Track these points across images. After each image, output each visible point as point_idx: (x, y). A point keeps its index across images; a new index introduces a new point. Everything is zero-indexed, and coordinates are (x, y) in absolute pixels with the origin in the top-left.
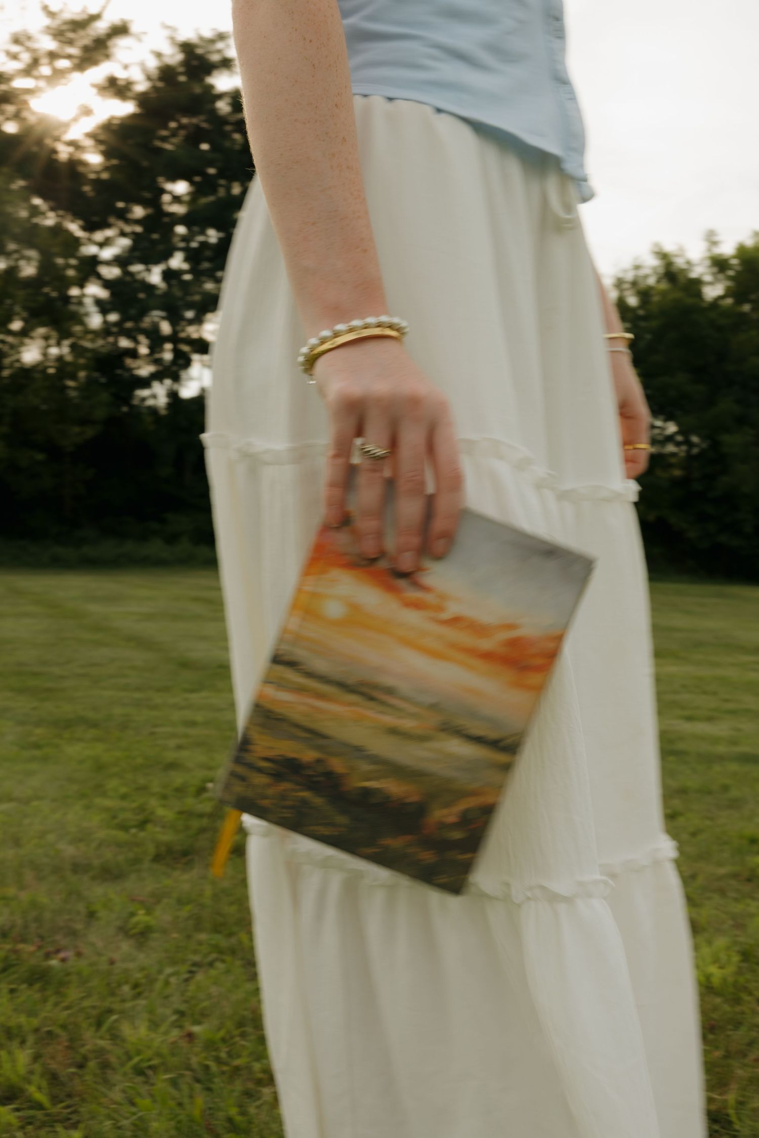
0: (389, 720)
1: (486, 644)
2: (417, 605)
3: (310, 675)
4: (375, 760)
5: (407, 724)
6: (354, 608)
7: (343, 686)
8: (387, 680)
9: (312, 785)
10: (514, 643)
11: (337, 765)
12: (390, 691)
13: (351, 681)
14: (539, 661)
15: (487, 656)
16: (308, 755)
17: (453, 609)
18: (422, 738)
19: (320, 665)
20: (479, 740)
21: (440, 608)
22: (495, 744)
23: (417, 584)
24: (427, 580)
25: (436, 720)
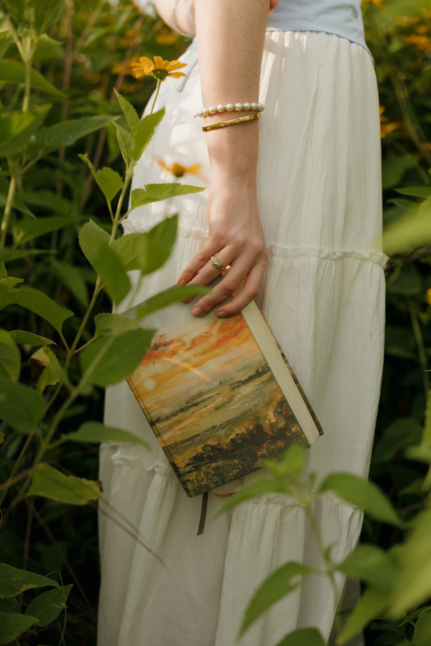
0: (212, 405)
1: (213, 340)
2: (174, 353)
3: (167, 418)
4: (222, 426)
5: (219, 400)
6: (155, 376)
7: (182, 410)
8: (195, 392)
9: (212, 459)
10: (222, 329)
11: (212, 442)
12: (200, 394)
13: (184, 405)
14: (238, 326)
15: (218, 344)
16: (199, 449)
17: (188, 340)
18: (230, 400)
19: (167, 411)
20: (250, 379)
21: (184, 344)
22: (258, 374)
23: (166, 344)
24: (168, 339)
25: (227, 388)
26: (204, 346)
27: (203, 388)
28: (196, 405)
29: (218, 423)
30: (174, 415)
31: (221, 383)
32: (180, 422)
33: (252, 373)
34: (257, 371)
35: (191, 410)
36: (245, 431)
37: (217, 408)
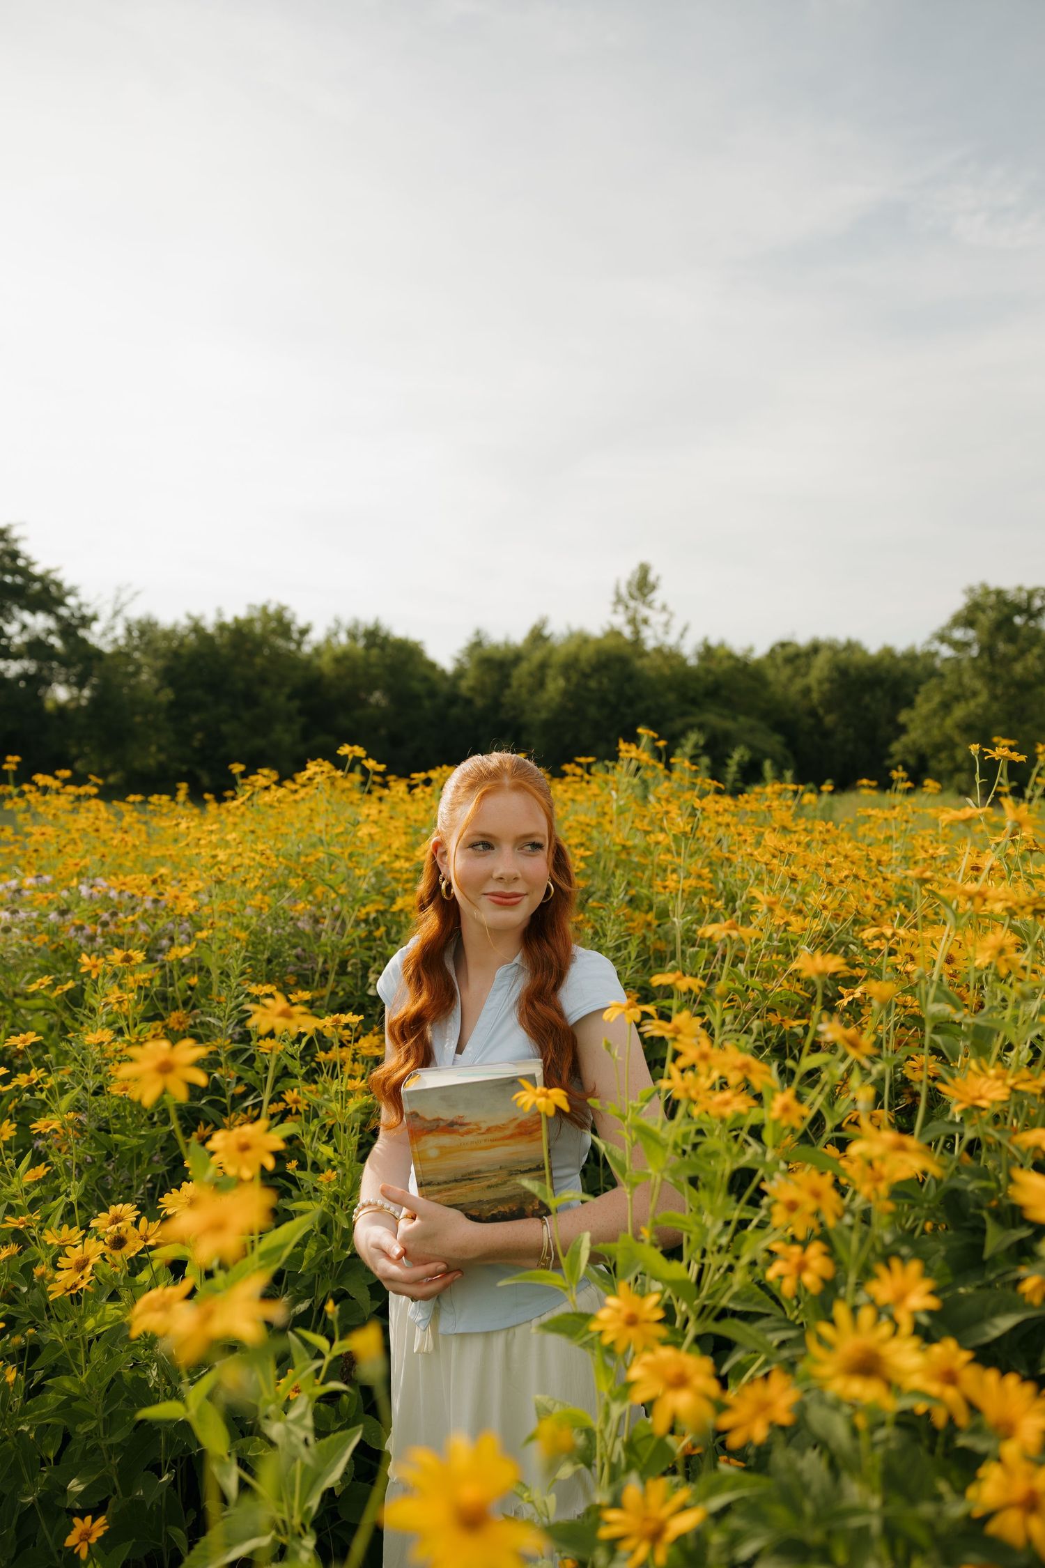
0: (486, 1183)
1: (508, 1132)
2: (468, 1133)
3: (439, 1184)
4: (488, 1202)
5: (494, 1181)
6: (441, 1148)
7: (456, 1181)
8: (474, 1169)
10: (519, 1125)
12: (478, 1172)
14: (535, 1127)
15: (511, 1137)
17: (484, 1126)
18: (505, 1183)
19: (441, 1178)
20: (529, 1170)
21: (479, 1129)
23: (462, 1125)
24: (466, 1121)
25: (505, 1172)
26: (499, 1135)
27: (483, 1168)
28: (471, 1179)
29: (485, 1199)
30: (446, 1182)
31: (501, 1168)
32: (450, 1190)
33: (534, 1166)
34: (538, 1166)
35: (464, 1183)
36: (507, 1210)
37: (489, 1187)
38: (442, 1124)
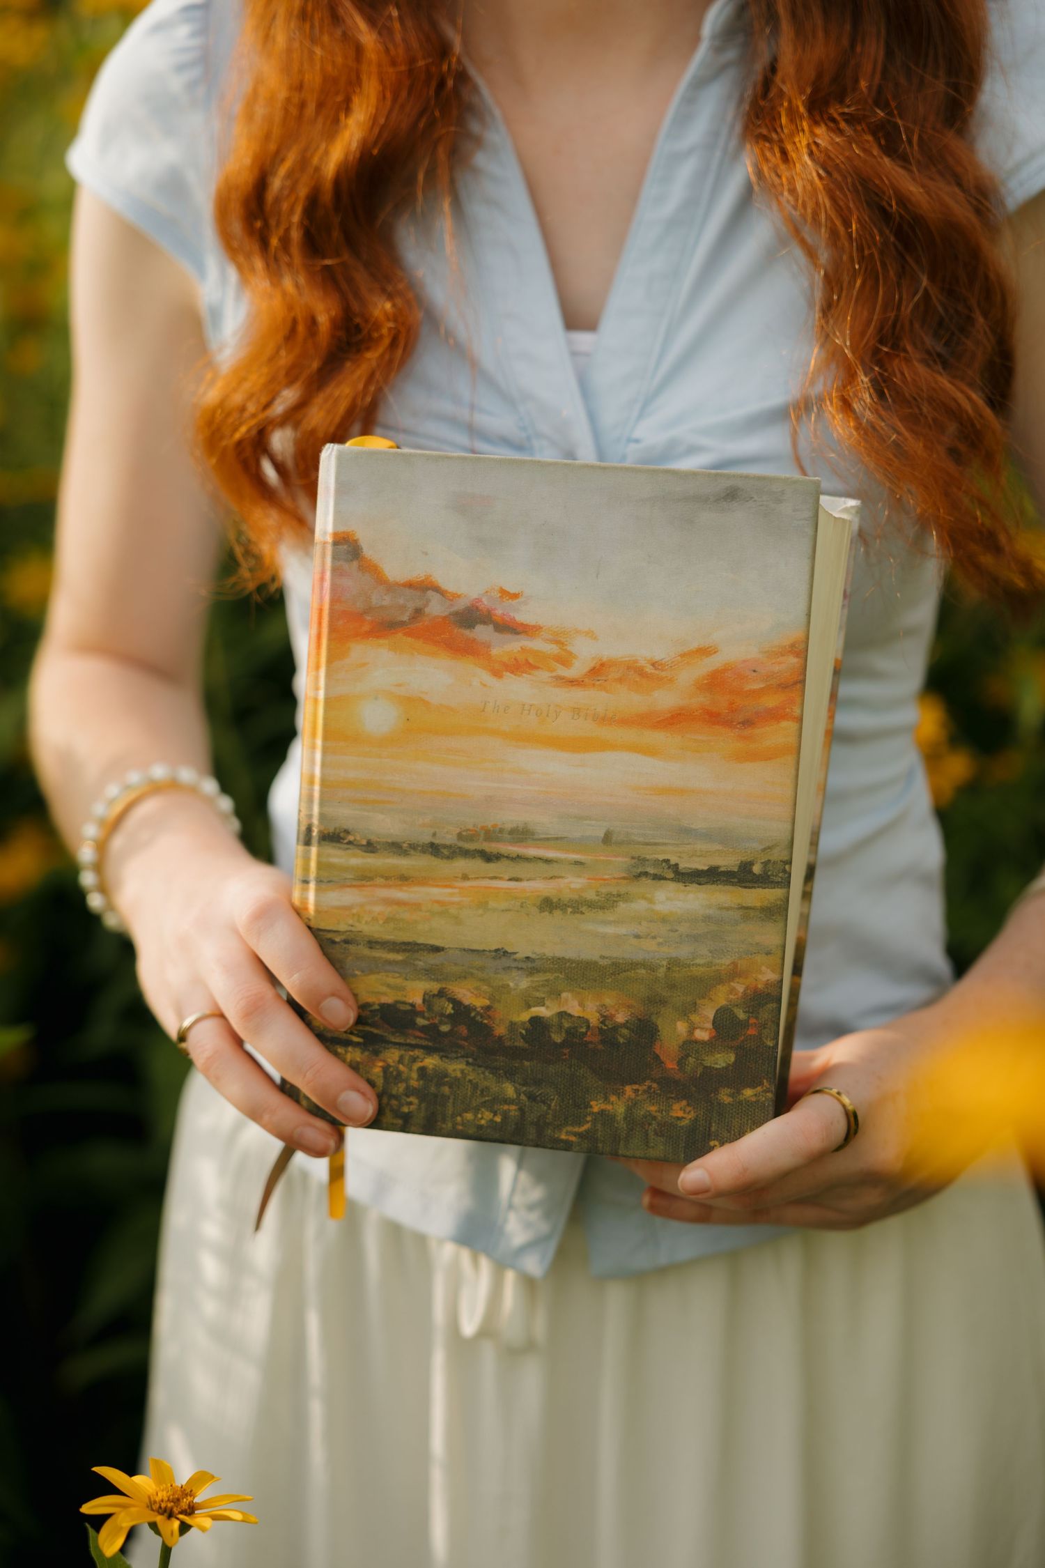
0: (538, 887)
1: (665, 700)
2: (519, 666)
3: (370, 847)
4: (531, 966)
5: (572, 884)
6: (411, 703)
7: (434, 849)
8: (510, 818)
9: (436, 1042)
10: (714, 682)
11: (468, 994)
12: (522, 834)
13: (448, 837)
14: (771, 701)
15: (674, 720)
16: (415, 992)
17: (585, 653)
18: (607, 903)
19: (386, 825)
20: (712, 876)
22: (743, 876)
23: (509, 628)
24: (523, 616)
25: (620, 862)
26: (627, 700)
27: (542, 821)
28: (488, 857)
29: (523, 950)
30: (396, 847)
31: (607, 839)
32: (404, 879)
33: (728, 862)
34: (746, 867)
35: (461, 864)
36: (594, 1019)
37: (548, 905)
38: (436, 608)
